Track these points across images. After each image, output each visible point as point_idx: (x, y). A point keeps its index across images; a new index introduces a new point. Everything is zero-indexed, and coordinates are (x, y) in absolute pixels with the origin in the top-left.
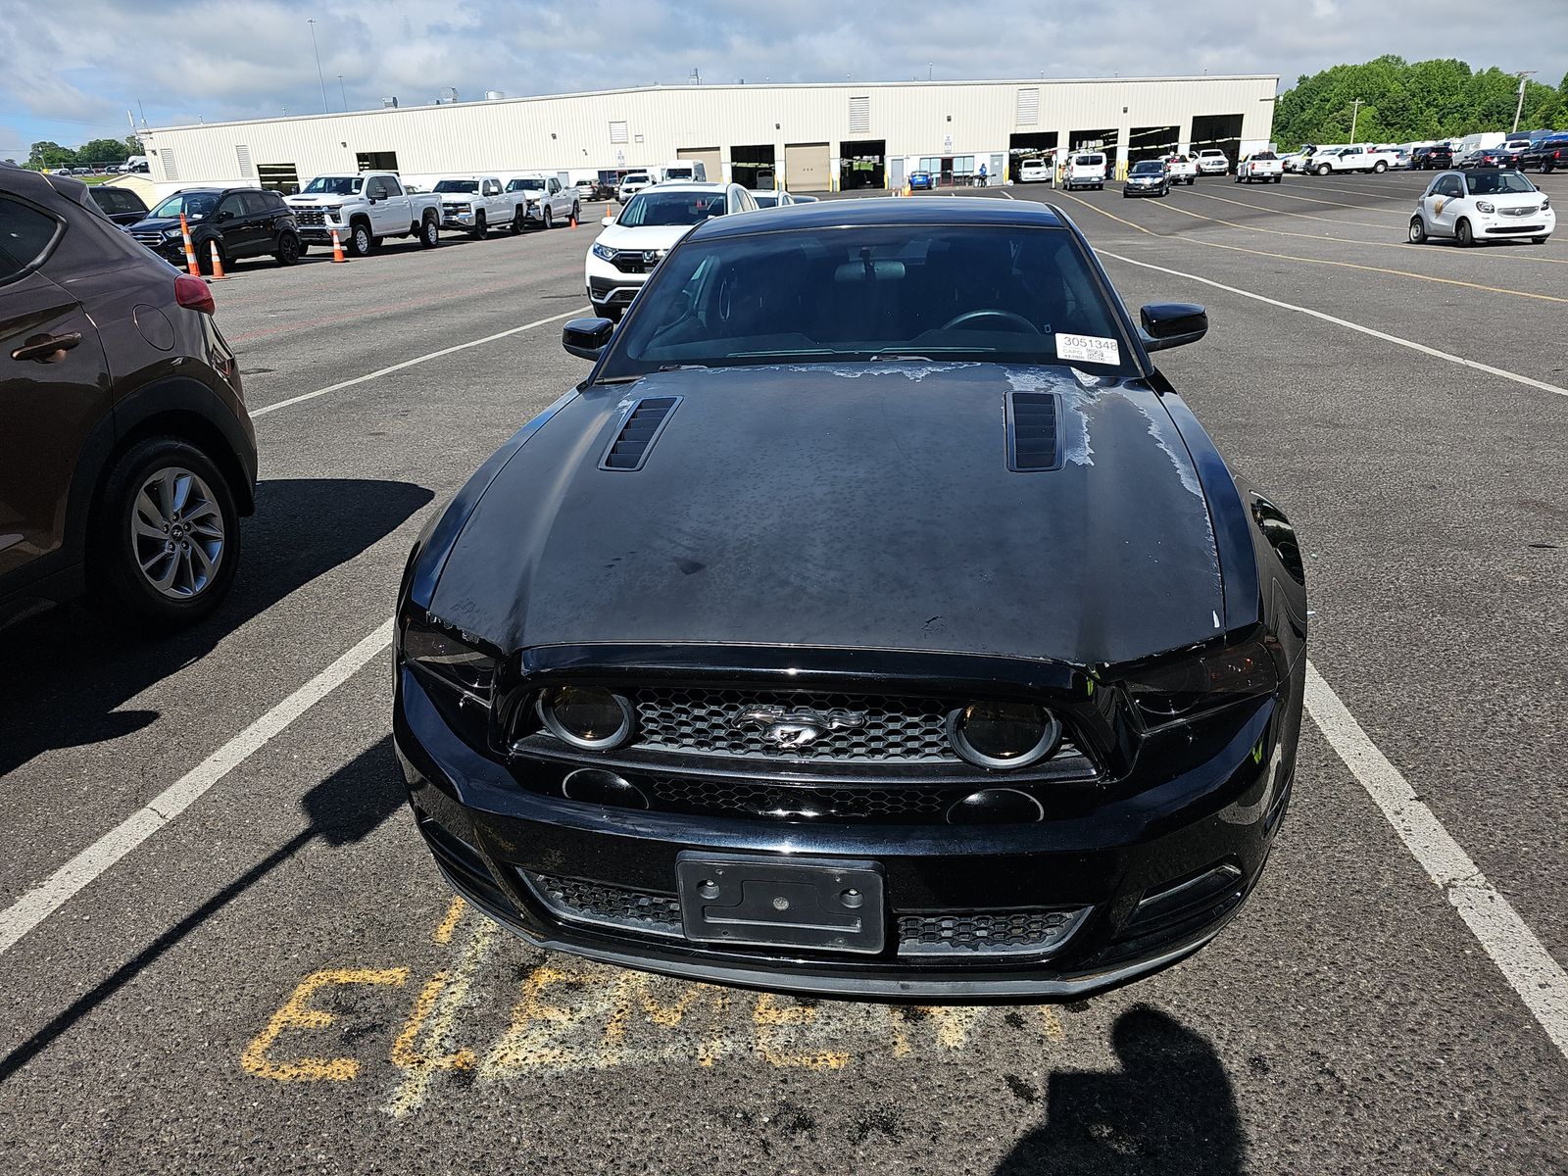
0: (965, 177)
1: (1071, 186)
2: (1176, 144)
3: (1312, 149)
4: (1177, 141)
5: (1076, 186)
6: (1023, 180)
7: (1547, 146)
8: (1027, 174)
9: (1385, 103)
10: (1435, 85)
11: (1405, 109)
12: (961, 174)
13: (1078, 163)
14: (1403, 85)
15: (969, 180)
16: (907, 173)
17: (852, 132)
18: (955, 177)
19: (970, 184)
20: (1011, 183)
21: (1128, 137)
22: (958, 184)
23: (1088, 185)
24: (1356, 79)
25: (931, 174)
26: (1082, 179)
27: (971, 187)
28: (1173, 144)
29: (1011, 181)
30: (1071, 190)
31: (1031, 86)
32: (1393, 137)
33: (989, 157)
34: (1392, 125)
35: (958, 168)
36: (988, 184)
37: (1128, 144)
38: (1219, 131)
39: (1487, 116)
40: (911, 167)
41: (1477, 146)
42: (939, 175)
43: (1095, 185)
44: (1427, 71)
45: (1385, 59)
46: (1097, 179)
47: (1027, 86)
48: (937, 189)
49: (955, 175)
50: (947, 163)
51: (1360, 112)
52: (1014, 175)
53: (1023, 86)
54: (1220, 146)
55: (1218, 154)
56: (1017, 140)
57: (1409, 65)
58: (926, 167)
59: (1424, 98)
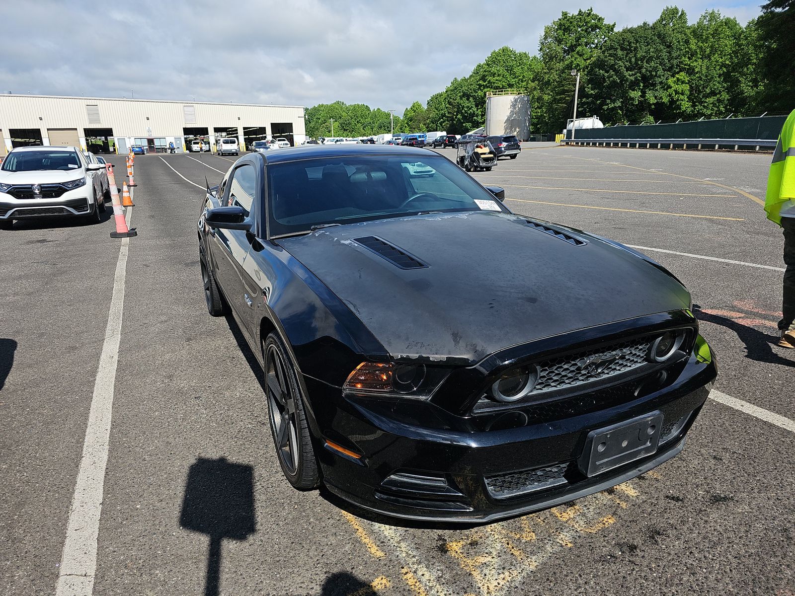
0: (162, 148)
1: (222, 153)
2: (265, 135)
3: (323, 139)
4: (265, 134)
5: (225, 153)
6: (194, 150)
7: (410, 139)
8: (195, 147)
9: (341, 121)
10: (359, 114)
11: (350, 124)
12: (160, 147)
13: (224, 143)
14: (347, 113)
15: (164, 150)
16: (129, 145)
17: (90, 122)
18: (156, 148)
19: (166, 152)
20: (188, 152)
21: (243, 131)
22: (158, 152)
23: (230, 153)
24: (329, 110)
25: (143, 147)
26: (227, 150)
27: (166, 154)
28: (264, 135)
29: (188, 151)
30: (222, 155)
31: (190, 105)
32: (348, 135)
33: (174, 139)
34: (346, 130)
35: (157, 143)
36: (176, 152)
37: (243, 134)
38: (282, 130)
39: (380, 127)
40: (130, 143)
41: (383, 139)
42: (147, 147)
43: (234, 153)
44: (355, 108)
45: (338, 102)
46: (235, 151)
47: (187, 105)
48: (148, 154)
49: (156, 147)
50: (151, 141)
51: (334, 125)
52: (189, 148)
53: (186, 105)
54: (284, 136)
55: (284, 140)
56: (187, 131)
57: (348, 105)
58: (139, 143)
59: (355, 120)
